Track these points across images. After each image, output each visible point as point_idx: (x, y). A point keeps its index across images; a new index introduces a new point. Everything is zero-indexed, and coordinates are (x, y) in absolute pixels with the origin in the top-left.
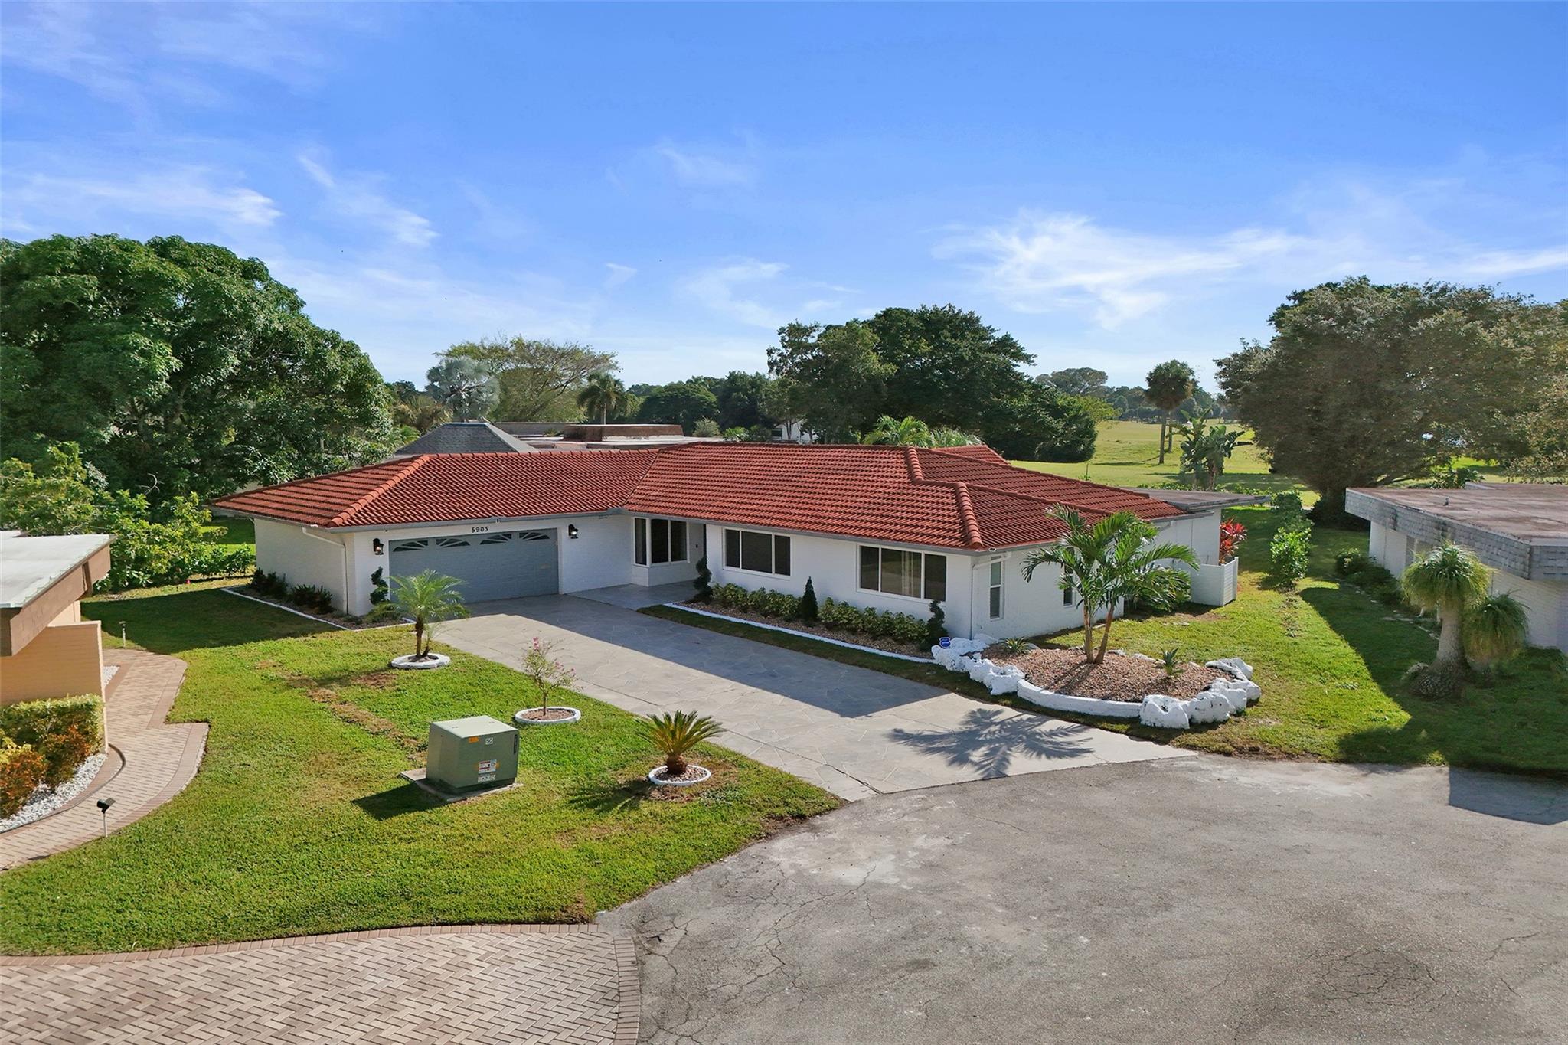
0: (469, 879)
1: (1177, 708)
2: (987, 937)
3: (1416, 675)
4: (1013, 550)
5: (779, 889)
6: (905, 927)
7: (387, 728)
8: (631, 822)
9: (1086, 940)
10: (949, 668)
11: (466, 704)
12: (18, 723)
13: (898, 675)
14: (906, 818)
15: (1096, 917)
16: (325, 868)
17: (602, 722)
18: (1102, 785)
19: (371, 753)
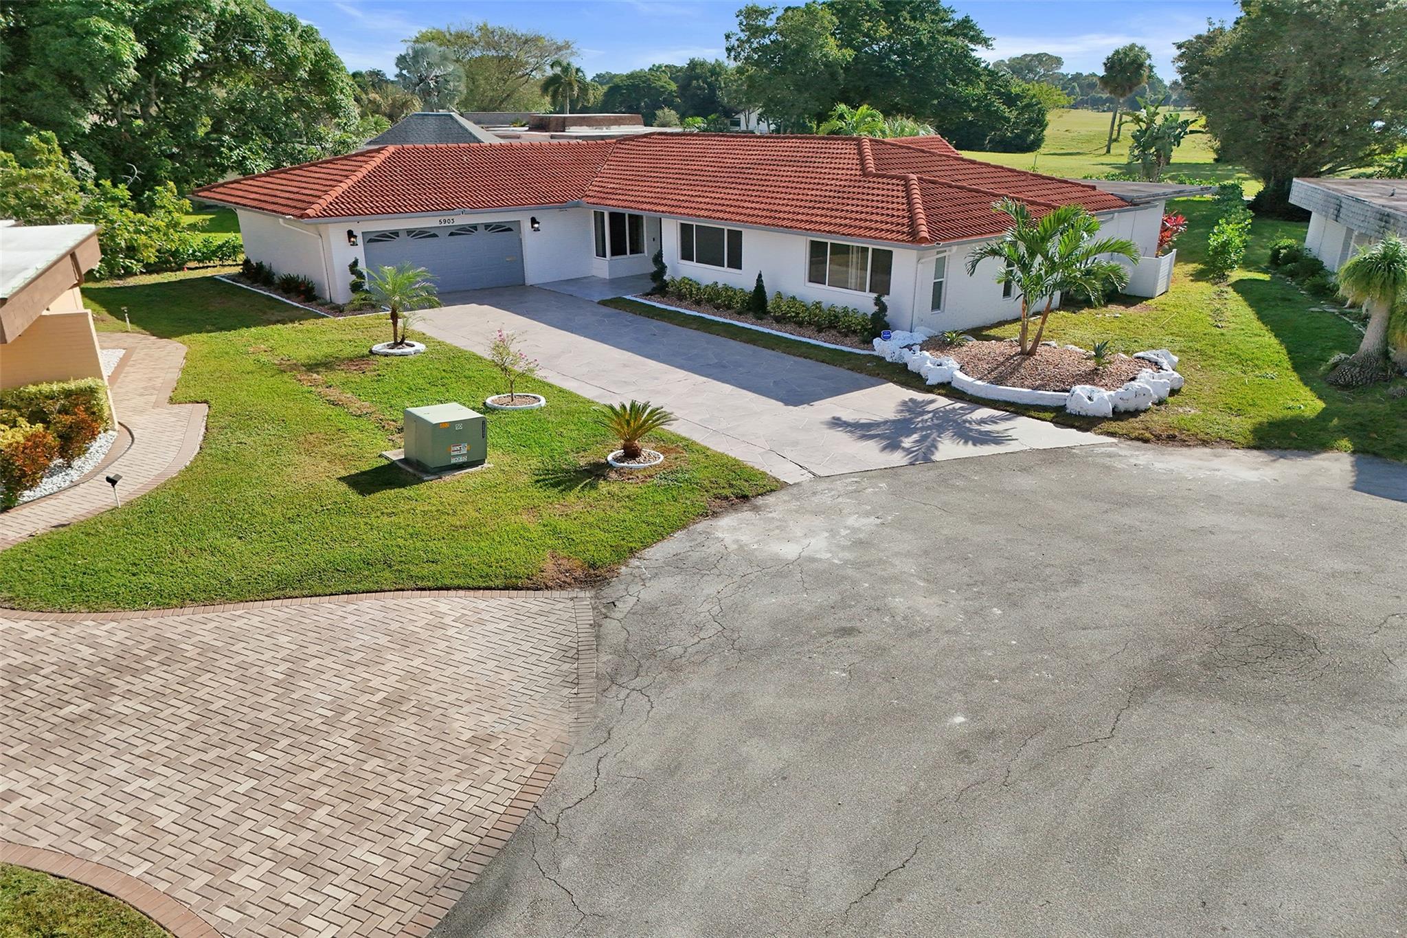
0: (445, 550)
1: (1102, 398)
2: (909, 608)
3: (1335, 365)
4: (958, 244)
5: (722, 563)
6: (834, 597)
7: (370, 411)
8: (591, 500)
9: (1000, 612)
10: (888, 359)
11: (439, 391)
12: (31, 403)
13: (840, 366)
14: (840, 500)
15: (1011, 591)
16: (316, 538)
17: (564, 408)
18: (1024, 470)
19: (355, 435)
